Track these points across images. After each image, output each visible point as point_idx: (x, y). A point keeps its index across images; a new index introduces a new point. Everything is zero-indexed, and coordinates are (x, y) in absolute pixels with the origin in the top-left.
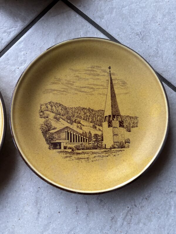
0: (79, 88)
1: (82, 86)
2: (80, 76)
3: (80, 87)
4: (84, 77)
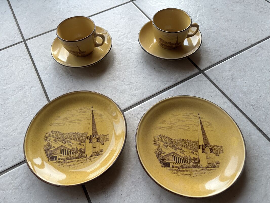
0: (179, 126)
1: (181, 125)
4: (182, 120)
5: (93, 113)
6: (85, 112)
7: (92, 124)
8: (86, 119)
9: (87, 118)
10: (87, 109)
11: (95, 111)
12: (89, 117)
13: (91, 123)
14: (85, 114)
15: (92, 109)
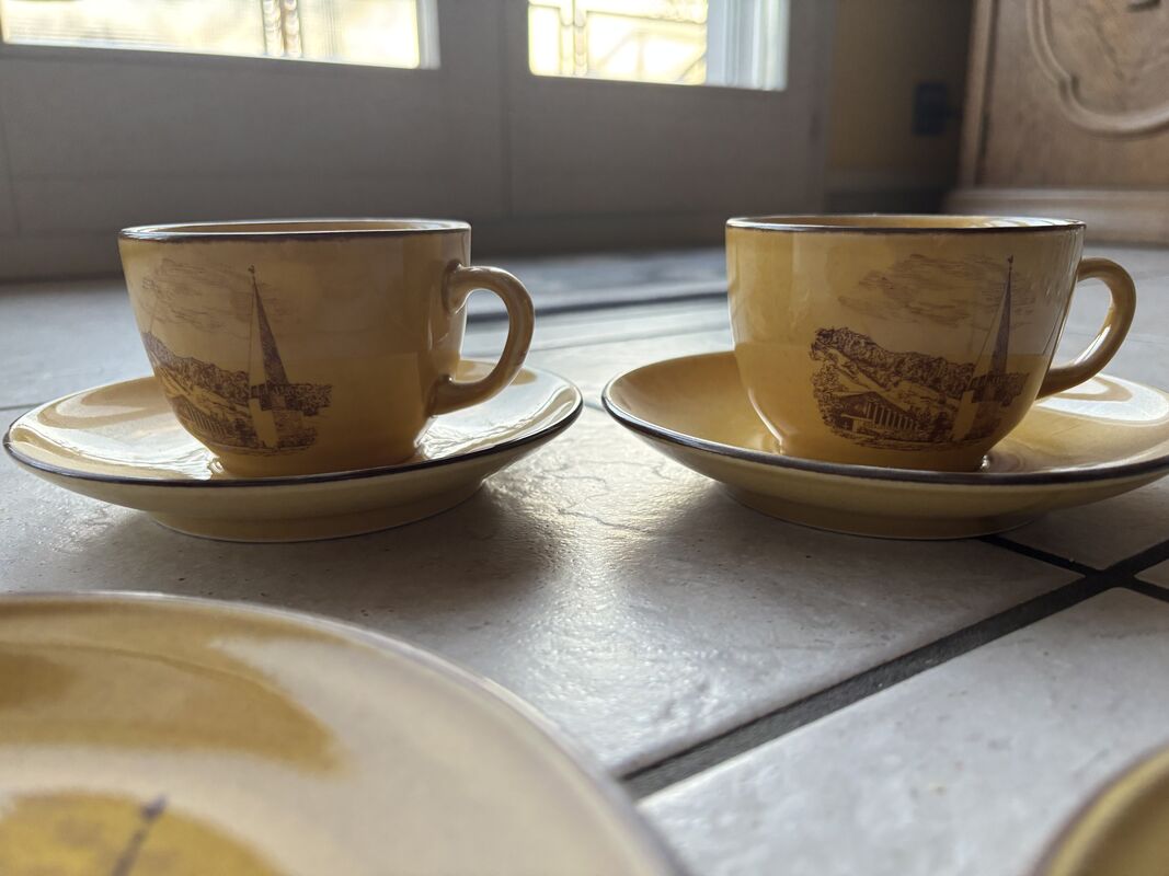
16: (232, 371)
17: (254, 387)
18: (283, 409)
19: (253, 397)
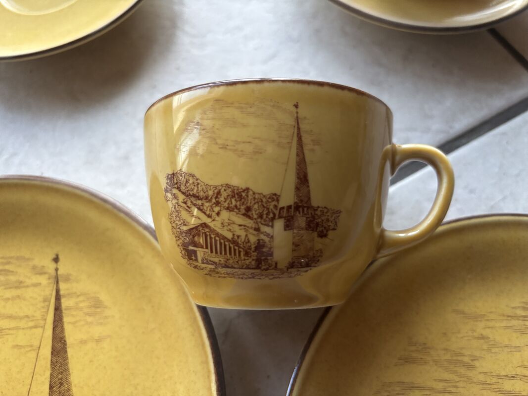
0: (494, 380)
1: (503, 373)
2: (491, 336)
3: (499, 376)
4: (507, 342)
5: (58, 291)
6: (19, 285)
7: (52, 353)
8: (22, 324)
9: (27, 317)
10: (34, 268)
11: (67, 279)
12: (38, 315)
13: (46, 351)
14: (18, 297)
15: (57, 270)
16: (264, 194)
17: (282, 208)
18: (302, 229)
19: (280, 217)
